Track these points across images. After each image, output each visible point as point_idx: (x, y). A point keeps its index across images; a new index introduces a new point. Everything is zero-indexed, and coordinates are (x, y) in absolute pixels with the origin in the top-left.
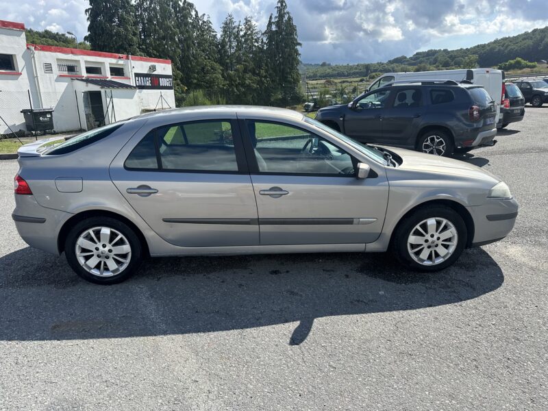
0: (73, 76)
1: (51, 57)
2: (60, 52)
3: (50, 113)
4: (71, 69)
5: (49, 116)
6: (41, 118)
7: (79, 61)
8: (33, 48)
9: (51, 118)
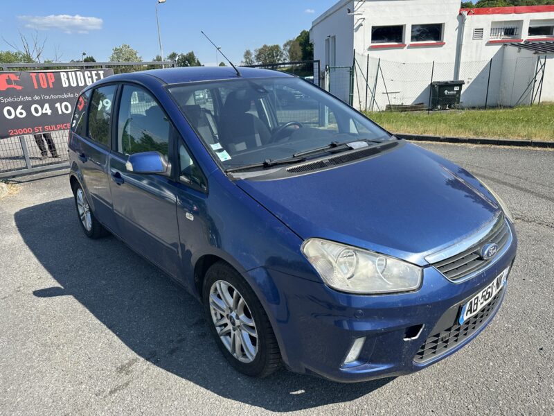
0: (507, 42)
1: (485, 21)
2: (498, 13)
3: (460, 84)
4: (510, 32)
5: (456, 89)
6: (446, 92)
7: (522, 21)
8: (465, 13)
9: (459, 92)
